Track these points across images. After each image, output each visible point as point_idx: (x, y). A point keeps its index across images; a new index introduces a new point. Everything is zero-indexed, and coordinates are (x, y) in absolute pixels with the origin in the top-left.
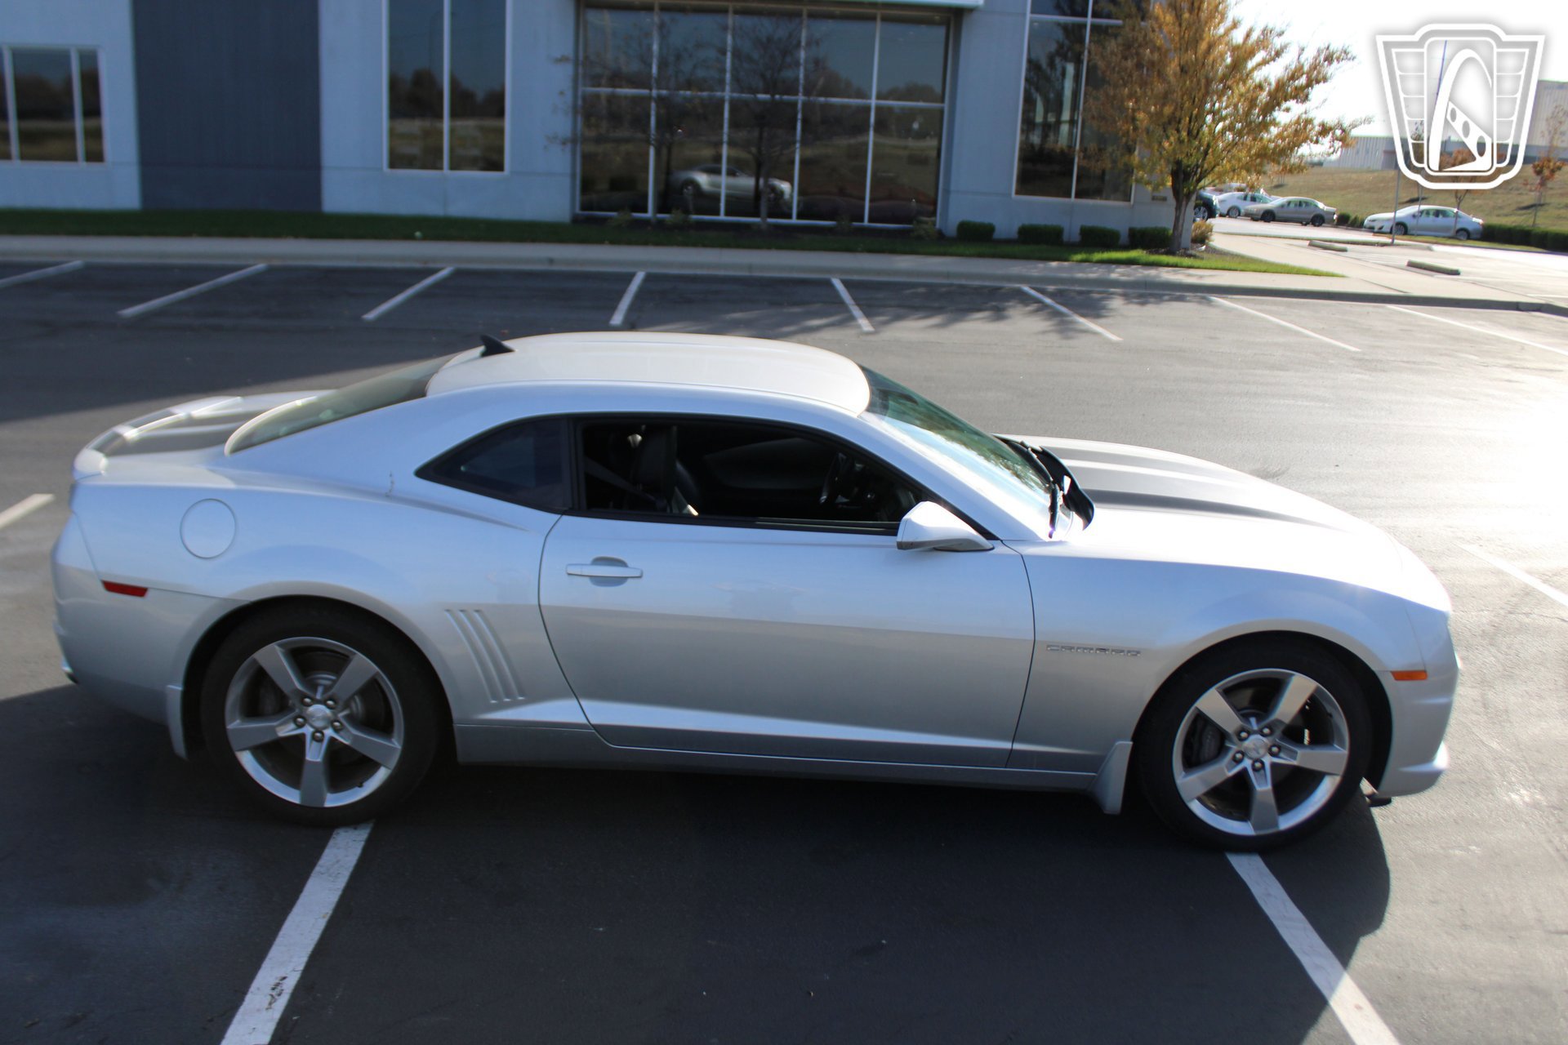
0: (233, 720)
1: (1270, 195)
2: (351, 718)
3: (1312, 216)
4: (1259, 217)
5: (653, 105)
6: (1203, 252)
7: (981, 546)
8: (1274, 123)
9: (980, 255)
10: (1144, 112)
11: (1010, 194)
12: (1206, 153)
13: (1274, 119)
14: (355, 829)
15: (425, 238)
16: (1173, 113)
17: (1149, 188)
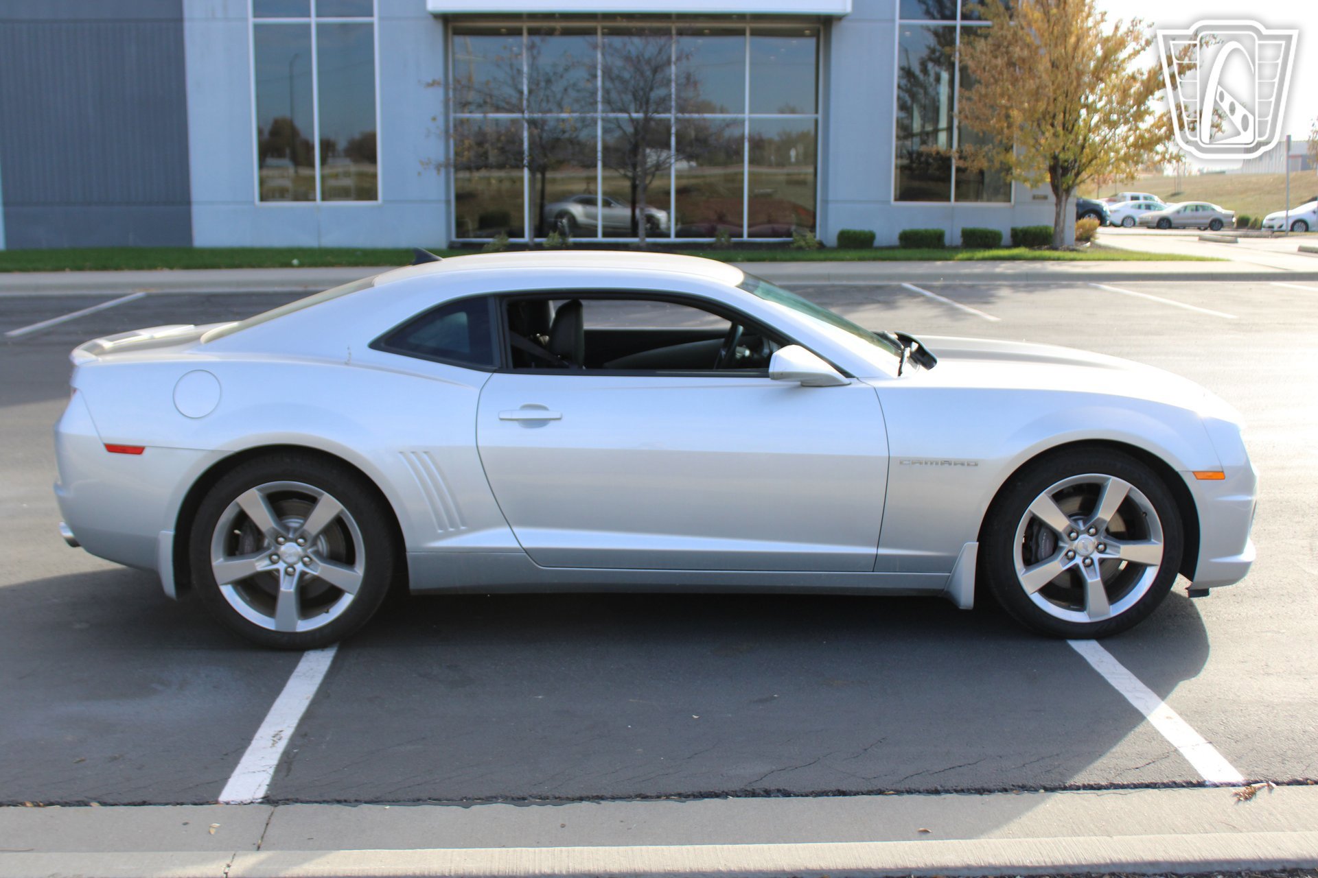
0: (218, 558)
1: (1165, 202)
2: (317, 553)
3: (1209, 221)
4: (1155, 225)
5: (526, 125)
6: (1088, 248)
7: (841, 382)
8: (1147, 112)
9: (861, 259)
10: (1017, 109)
11: (889, 202)
12: (1083, 147)
13: (1148, 108)
14: (322, 651)
15: (301, 265)
16: (1047, 109)
17: (1028, 185)
